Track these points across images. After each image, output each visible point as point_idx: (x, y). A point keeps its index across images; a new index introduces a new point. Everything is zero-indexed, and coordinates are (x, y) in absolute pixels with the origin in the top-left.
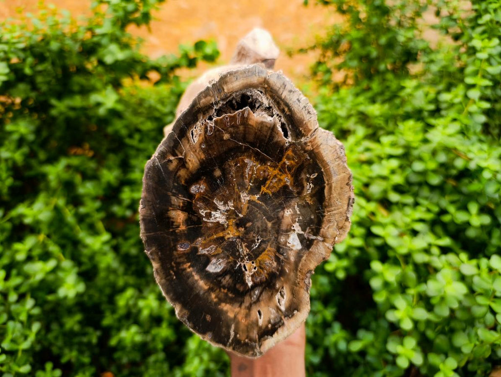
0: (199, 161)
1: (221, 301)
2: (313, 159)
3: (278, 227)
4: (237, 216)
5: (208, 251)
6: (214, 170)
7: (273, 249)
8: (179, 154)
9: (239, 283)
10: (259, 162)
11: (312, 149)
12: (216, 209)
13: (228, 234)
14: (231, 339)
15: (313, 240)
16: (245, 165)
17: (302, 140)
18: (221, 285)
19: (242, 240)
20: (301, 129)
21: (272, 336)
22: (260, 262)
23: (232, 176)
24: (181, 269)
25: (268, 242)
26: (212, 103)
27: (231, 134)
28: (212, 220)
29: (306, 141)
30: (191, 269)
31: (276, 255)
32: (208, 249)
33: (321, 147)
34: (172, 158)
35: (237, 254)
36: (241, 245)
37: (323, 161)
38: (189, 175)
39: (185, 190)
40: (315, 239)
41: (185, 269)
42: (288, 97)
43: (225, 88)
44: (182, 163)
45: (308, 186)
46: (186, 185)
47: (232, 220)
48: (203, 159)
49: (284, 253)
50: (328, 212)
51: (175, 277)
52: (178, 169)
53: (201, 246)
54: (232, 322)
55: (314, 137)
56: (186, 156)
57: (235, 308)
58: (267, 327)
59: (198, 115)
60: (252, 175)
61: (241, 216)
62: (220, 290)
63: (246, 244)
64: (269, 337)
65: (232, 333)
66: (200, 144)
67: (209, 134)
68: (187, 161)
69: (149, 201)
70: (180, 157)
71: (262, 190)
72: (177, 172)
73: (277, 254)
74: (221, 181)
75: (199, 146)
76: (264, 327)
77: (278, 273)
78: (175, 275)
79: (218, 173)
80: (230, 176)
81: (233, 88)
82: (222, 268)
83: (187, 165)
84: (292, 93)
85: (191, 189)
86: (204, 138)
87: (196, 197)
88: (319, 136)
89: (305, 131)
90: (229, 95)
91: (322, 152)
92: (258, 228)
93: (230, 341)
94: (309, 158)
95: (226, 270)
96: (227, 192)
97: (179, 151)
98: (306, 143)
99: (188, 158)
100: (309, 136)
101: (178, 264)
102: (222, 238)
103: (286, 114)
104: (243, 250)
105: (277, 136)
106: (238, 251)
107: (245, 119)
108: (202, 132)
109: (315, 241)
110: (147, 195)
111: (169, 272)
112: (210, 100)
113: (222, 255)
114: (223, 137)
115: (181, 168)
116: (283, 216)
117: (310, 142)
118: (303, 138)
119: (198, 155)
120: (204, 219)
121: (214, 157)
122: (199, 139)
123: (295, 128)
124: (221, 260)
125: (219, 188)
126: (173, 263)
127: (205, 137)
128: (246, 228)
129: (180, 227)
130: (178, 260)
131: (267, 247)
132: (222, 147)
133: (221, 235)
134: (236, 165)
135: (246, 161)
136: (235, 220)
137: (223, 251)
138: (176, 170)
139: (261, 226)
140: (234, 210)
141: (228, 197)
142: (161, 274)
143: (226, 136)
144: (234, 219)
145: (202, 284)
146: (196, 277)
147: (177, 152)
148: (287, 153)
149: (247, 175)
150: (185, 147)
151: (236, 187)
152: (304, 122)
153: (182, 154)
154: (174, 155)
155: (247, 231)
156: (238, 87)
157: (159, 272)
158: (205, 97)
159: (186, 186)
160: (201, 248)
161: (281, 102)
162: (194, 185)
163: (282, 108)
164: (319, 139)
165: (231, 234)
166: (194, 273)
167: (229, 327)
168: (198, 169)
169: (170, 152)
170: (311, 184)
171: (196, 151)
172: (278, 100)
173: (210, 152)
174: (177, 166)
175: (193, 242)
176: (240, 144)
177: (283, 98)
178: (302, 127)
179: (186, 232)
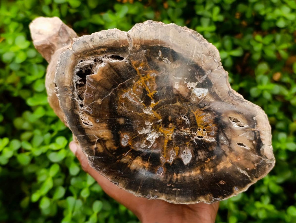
0: (106, 129)
1: (214, 167)
2: (148, 48)
3: (183, 98)
4: (159, 123)
5: (173, 157)
6: (118, 123)
7: (198, 110)
8: (94, 140)
9: (208, 147)
10: (129, 88)
11: (140, 45)
12: (146, 135)
13: (168, 136)
14: (248, 175)
15: (207, 78)
16: (126, 99)
17: (130, 49)
18: (203, 160)
19: (178, 129)
20: (122, 46)
21: (263, 145)
22: (201, 124)
23: (129, 112)
24: (175, 182)
25: (190, 111)
26: (72, 99)
27: (99, 97)
28: (152, 142)
29: (132, 47)
30: (179, 175)
31: (203, 111)
32: (171, 156)
33: (142, 38)
34: (95, 146)
35: (186, 137)
36: (181, 131)
37: (153, 42)
38: (112, 141)
39: (121, 150)
40: (207, 76)
41: (177, 179)
42: (94, 44)
43: (66, 85)
44: (102, 141)
45: (165, 61)
46: (118, 147)
47: (160, 129)
48: (107, 126)
49: (205, 104)
50: (192, 56)
51: (179, 190)
52: (104, 146)
53: (167, 160)
54: (235, 168)
55: (132, 39)
56: (98, 137)
57: (226, 160)
58: (253, 145)
59: (75, 113)
60: (135, 98)
61: (160, 121)
62: (207, 163)
63: (182, 128)
64: (262, 147)
65: (244, 172)
66: (96, 122)
67: (91, 113)
68: (102, 137)
69: (116, 178)
70: (97, 140)
71: (150, 96)
72: (106, 148)
73: (203, 109)
74: (128, 121)
75: (96, 124)
76: (253, 147)
77: (217, 116)
78: (178, 188)
79: (122, 121)
80: (128, 113)
81: (68, 80)
82: (190, 153)
83: (105, 139)
84: (93, 40)
85: (123, 145)
86: (93, 117)
87: (131, 145)
88: (133, 36)
89: (125, 44)
90: (72, 85)
91: (146, 39)
92: (176, 113)
93: (249, 177)
94: (145, 51)
95: (194, 151)
96: (139, 121)
97: (92, 139)
98: (134, 48)
99: (101, 135)
100: (129, 43)
101: (171, 182)
102: (169, 142)
103: (105, 52)
104: (186, 132)
105: (117, 66)
106: (185, 136)
107: (94, 82)
108: (88, 116)
109: (209, 77)
110: (112, 177)
111: (173, 191)
112: (69, 99)
113: (181, 148)
114: (98, 104)
115: (105, 144)
116: (177, 91)
117: (134, 44)
118: (129, 48)
119: (102, 128)
120: (148, 147)
121: (110, 117)
122: (92, 121)
123: (118, 50)
124: (185, 151)
125: (132, 125)
126: (168, 185)
127: (93, 116)
128: (171, 122)
129: (145, 166)
130: (168, 180)
131: (193, 114)
132: (105, 108)
133: (166, 141)
134: (122, 105)
135: (123, 96)
136: (161, 126)
137: (179, 146)
138: (105, 148)
139: (176, 110)
140: (154, 123)
141: (142, 123)
142: (171, 197)
143: (99, 101)
144: (160, 126)
145: (195, 173)
146: (187, 174)
147: (92, 141)
148: (134, 66)
149: (134, 101)
150: (92, 134)
151: (138, 114)
152: (118, 41)
153: (96, 138)
154: (93, 143)
155: (174, 121)
156: (70, 75)
157: (169, 198)
158: (65, 101)
159: (119, 147)
160: (168, 160)
161: (95, 51)
162: (121, 141)
163: (99, 53)
164: (136, 36)
165: (170, 134)
166: (183, 175)
167: (238, 172)
168: (112, 133)
169: (90, 145)
170: (165, 59)
171: (98, 127)
172: (92, 52)
173: (104, 118)
174: (102, 145)
175: (161, 164)
176: (109, 94)
177: (93, 48)
178: (121, 45)
179: (151, 164)
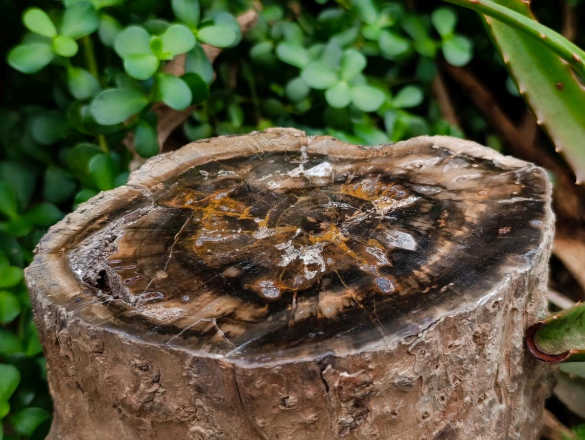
0: (216, 298)
2: (179, 179)
3: (301, 189)
4: (301, 235)
5: (379, 254)
7: (342, 187)
8: (210, 326)
9: (419, 210)
10: (198, 231)
11: (161, 183)
13: (337, 238)
14: (526, 199)
15: (308, 154)
16: (207, 244)
18: (434, 228)
19: (341, 222)
20: (131, 200)
21: (492, 161)
22: (370, 196)
23: (233, 254)
24: (431, 279)
25: (332, 194)
26: (103, 304)
27: (155, 271)
29: (149, 192)
30: (423, 268)
31: (351, 183)
32: (376, 255)
33: (155, 176)
34: (221, 333)
35: (368, 222)
36: (349, 221)
37: (177, 170)
38: (246, 305)
39: (279, 305)
40: (307, 152)
41: (428, 275)
42: (79, 223)
43: (72, 295)
45: (223, 175)
46: (267, 305)
47: (310, 239)
48: (211, 294)
49: (344, 176)
50: (257, 149)
51: (452, 284)
52: (240, 322)
53: (376, 264)
54: (495, 204)
55: (141, 185)
56: (212, 317)
58: (478, 168)
59: (129, 316)
60: (222, 233)
61: (299, 231)
63: (346, 216)
64: (494, 162)
65: (514, 200)
66: (185, 303)
67: (162, 296)
68: (220, 312)
69: (317, 347)
70: (215, 323)
71: (247, 218)
72: (246, 322)
73: (349, 182)
74: (245, 265)
75: (188, 304)
77: (380, 175)
78: (447, 283)
79: (232, 272)
80: (232, 256)
81: (71, 286)
82: (402, 233)
83: (229, 312)
85: (272, 297)
86: (171, 300)
87: (286, 288)
88: (139, 181)
89: (133, 195)
90: (85, 288)
92: (313, 209)
93: (531, 199)
94: (177, 183)
95: (404, 228)
96: (263, 253)
97: (204, 328)
98: (153, 191)
99: (215, 313)
100: (140, 190)
102: (349, 244)
103: (108, 220)
104: (359, 217)
105: (148, 221)
106: (363, 222)
108: (161, 305)
109: (310, 152)
110: (307, 352)
111: (445, 292)
112: (98, 307)
113: (379, 237)
115: (236, 318)
116: (282, 189)
117: (149, 187)
118: (145, 195)
119: (205, 302)
120: (322, 271)
121: (204, 281)
122: (175, 307)
123: (129, 206)
124: (389, 237)
125: (259, 264)
126: (425, 292)
127: (169, 299)
128: (320, 222)
129: (350, 296)
130: (416, 286)
131: (342, 194)
132: (183, 275)
133: (344, 245)
134: (209, 254)
135: (199, 244)
136: (309, 235)
137: (372, 238)
138: (243, 323)
139: (308, 206)
140: (293, 239)
141: (271, 251)
143: (161, 275)
144: (308, 237)
146: (435, 258)
147: (206, 330)
148: (175, 206)
149: (225, 238)
150: (195, 321)
151: (251, 246)
152: (118, 199)
153: (209, 323)
154: (213, 331)
156: (68, 280)
157: (452, 306)
158: (93, 315)
159: (270, 304)
160: (379, 264)
161: (88, 229)
162: (264, 294)
163: (99, 226)
166: (430, 263)
167: (507, 206)
168: (232, 296)
169: (210, 338)
170: (219, 173)
171: (197, 306)
172: (85, 232)
173: (196, 288)
174: (233, 324)
175: (373, 275)
176: (170, 256)
177: (81, 228)
178: (128, 199)
179: (357, 287)
